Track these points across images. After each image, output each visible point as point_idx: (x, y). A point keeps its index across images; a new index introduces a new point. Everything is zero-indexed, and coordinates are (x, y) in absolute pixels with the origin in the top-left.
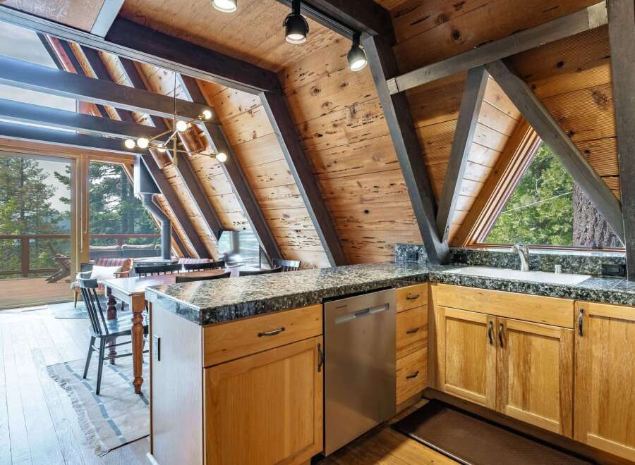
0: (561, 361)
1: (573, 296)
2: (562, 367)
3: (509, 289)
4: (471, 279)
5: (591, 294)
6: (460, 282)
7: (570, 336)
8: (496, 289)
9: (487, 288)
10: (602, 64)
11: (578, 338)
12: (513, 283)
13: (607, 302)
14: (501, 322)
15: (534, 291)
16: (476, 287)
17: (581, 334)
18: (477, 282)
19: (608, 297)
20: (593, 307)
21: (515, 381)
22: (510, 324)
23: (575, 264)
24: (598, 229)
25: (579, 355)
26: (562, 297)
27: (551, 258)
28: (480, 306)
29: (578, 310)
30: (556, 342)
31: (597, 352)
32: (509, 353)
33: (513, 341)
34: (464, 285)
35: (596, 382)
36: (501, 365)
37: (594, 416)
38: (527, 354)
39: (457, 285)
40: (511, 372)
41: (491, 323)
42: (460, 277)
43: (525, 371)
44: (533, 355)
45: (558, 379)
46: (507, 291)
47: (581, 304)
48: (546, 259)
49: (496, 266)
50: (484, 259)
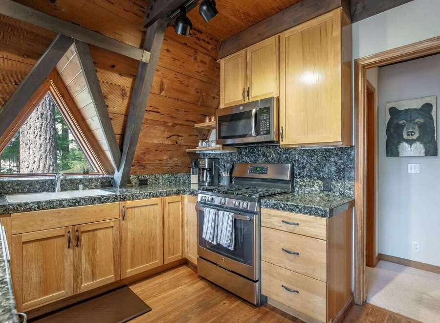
0: (114, 238)
1: (119, 200)
2: (115, 242)
3: (81, 204)
4: (49, 202)
5: (127, 196)
6: (38, 208)
7: (118, 222)
8: (71, 206)
9: (64, 207)
10: (130, 78)
11: (122, 222)
12: (84, 199)
13: (133, 199)
14: (76, 229)
15: (98, 202)
16: (54, 208)
17: (124, 219)
18: (55, 204)
19: (133, 197)
20: (129, 203)
21: (87, 265)
22: (83, 229)
23: (87, 183)
24: (42, 161)
25: (123, 231)
26: (113, 201)
27: (73, 181)
28: (59, 223)
29: (121, 207)
30: (111, 229)
31: (130, 226)
32: (82, 248)
33: (84, 240)
34: (43, 209)
35: (129, 243)
36: (76, 259)
37: (129, 260)
38: (94, 243)
39: (35, 210)
40: (83, 261)
41: (69, 232)
42: (38, 203)
43: (93, 255)
44: (98, 243)
45: (112, 250)
46: (80, 205)
47: (123, 203)
48: (69, 182)
49: (29, 192)
50: (16, 187)
